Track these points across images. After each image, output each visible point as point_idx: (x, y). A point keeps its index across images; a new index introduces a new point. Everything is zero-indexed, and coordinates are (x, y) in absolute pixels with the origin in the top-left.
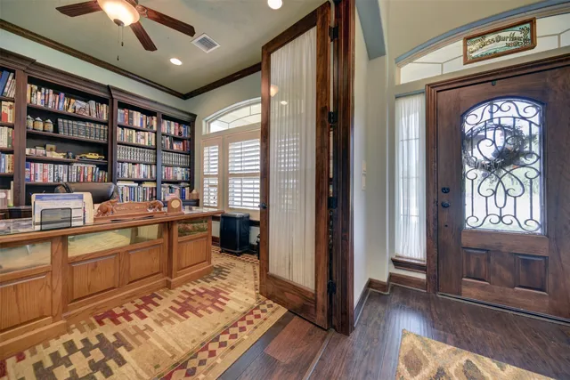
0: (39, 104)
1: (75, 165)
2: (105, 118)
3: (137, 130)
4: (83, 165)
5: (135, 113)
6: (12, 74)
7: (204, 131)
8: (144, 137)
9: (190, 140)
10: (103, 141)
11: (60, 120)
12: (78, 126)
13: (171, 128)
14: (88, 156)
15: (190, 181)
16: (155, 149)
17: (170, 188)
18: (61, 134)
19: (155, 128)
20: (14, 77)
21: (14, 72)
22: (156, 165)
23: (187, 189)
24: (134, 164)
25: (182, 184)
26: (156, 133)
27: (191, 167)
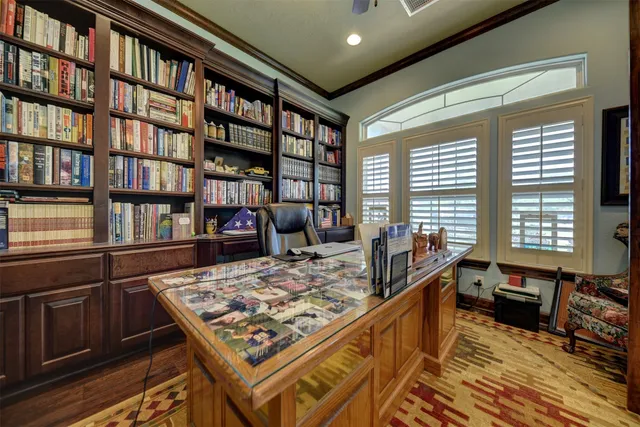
0: (213, 105)
1: (245, 182)
2: (269, 123)
3: (298, 138)
4: (251, 182)
5: (296, 115)
6: (191, 65)
7: (361, 138)
8: (303, 147)
9: (341, 149)
10: (267, 151)
11: (231, 125)
12: (247, 133)
13: (325, 135)
14: (255, 171)
15: (341, 202)
16: (313, 161)
17: (324, 210)
18: (233, 143)
19: (312, 136)
20: (193, 69)
21: (193, 61)
22: (313, 181)
23: (339, 212)
24: (295, 180)
25: (334, 206)
26: (313, 140)
27: (341, 184)
